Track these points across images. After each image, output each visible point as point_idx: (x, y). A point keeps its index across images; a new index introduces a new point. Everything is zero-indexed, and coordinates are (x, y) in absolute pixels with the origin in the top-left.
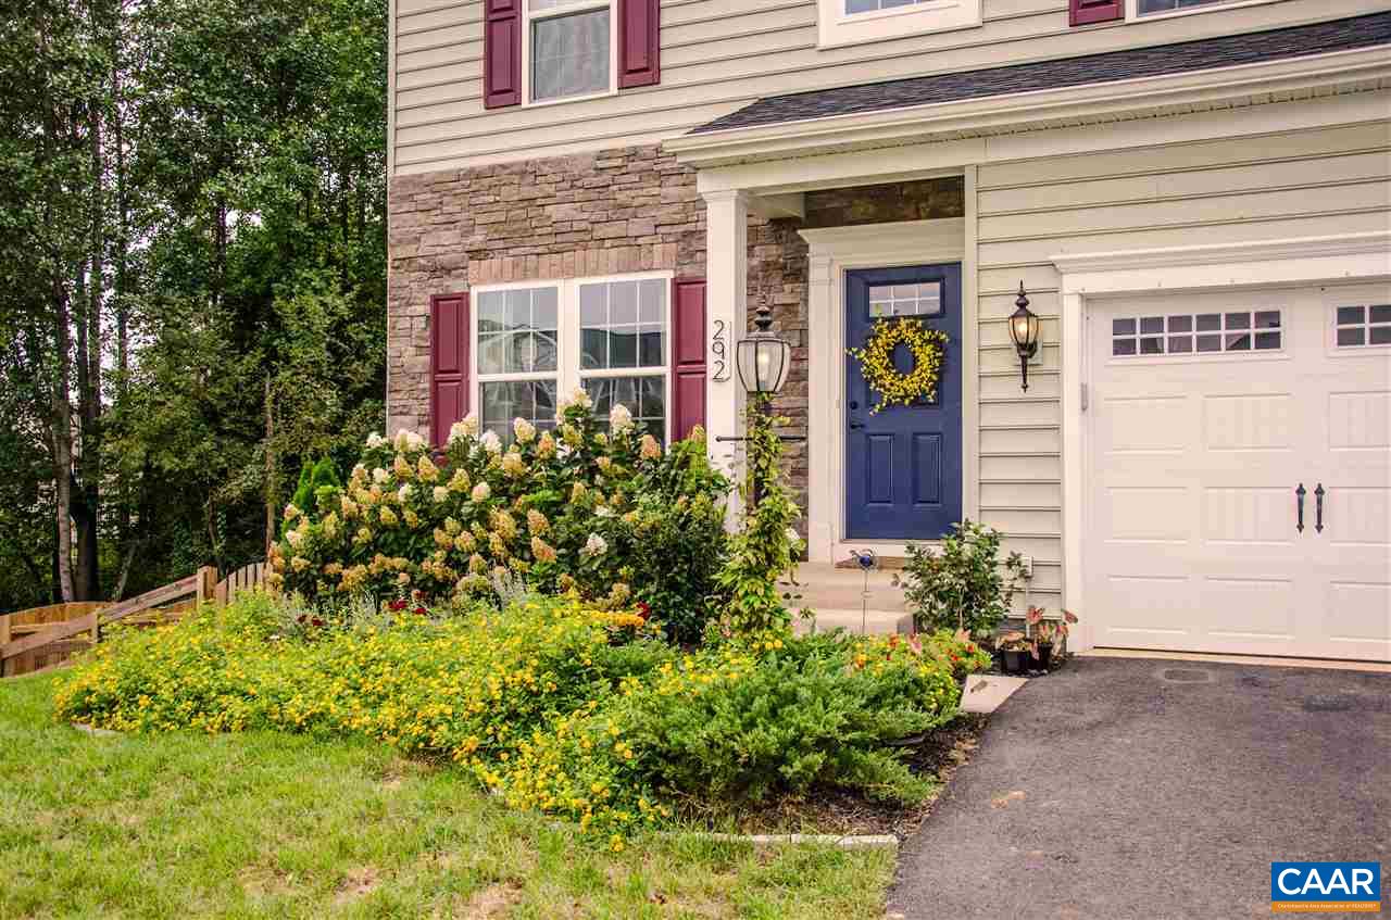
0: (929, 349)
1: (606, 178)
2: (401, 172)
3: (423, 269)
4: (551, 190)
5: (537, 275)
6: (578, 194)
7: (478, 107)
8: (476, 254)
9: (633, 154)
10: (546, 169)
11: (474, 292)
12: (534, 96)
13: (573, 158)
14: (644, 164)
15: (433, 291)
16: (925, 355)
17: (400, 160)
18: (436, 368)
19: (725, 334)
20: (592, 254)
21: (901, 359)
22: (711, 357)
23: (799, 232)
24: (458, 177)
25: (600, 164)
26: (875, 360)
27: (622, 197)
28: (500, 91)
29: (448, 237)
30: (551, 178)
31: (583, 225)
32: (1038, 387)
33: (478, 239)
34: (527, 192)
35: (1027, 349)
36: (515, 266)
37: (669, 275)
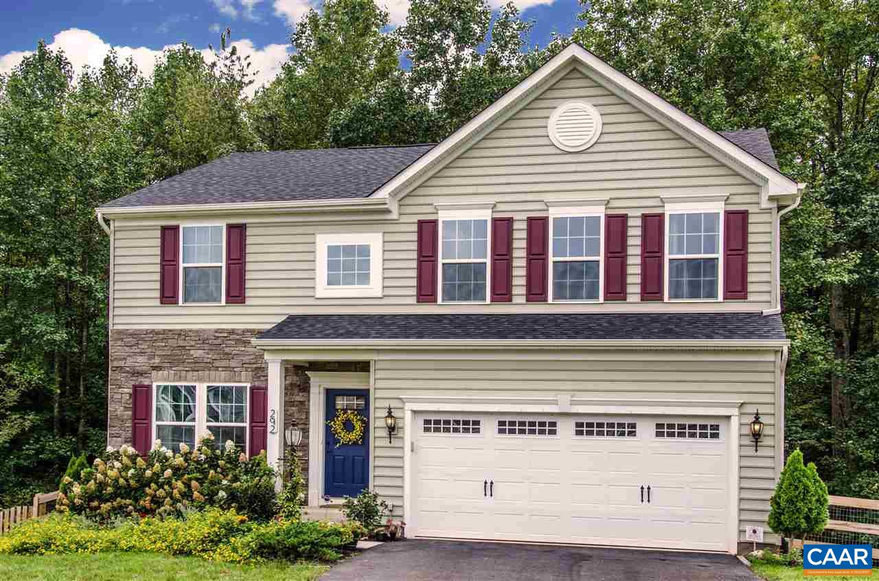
0: (359, 423)
1: (219, 341)
2: (116, 327)
3: (128, 372)
4: (193, 343)
5: (186, 380)
6: (206, 346)
7: (158, 303)
8: (155, 368)
9: (232, 332)
10: (190, 334)
11: (154, 385)
12: (185, 300)
13: (204, 330)
14: (238, 337)
15: (133, 383)
16: (358, 425)
17: (116, 321)
18: (134, 417)
19: (276, 416)
20: (213, 373)
21: (348, 426)
22: (269, 424)
23: (306, 372)
24: (147, 332)
25: (217, 334)
26: (337, 425)
27: (227, 350)
28: (168, 296)
29: (140, 359)
30: (193, 338)
31: (209, 361)
32: (395, 443)
33: (157, 361)
34: (181, 343)
35: (392, 429)
36: (175, 375)
37: (248, 385)
